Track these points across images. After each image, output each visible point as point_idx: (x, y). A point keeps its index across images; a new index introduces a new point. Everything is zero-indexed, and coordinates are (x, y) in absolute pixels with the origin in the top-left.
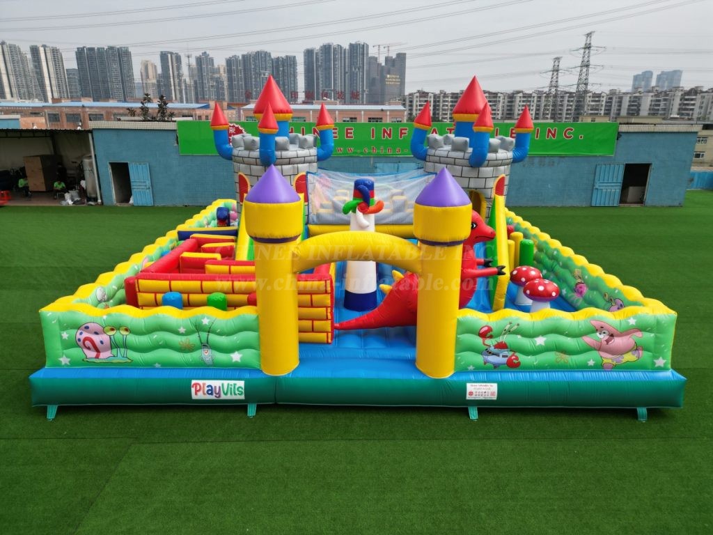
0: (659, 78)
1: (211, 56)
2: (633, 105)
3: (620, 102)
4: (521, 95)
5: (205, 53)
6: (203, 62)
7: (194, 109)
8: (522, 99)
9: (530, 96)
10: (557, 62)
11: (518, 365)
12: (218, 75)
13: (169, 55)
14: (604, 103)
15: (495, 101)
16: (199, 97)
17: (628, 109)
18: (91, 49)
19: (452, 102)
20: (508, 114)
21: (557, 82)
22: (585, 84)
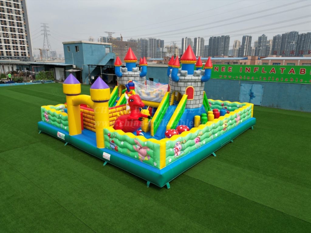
1: (266, 36)
5: (264, 35)
6: (262, 39)
7: (239, 60)
11: (117, 150)
12: (268, 44)
13: (247, 37)
16: (257, 54)
18: (215, 37)
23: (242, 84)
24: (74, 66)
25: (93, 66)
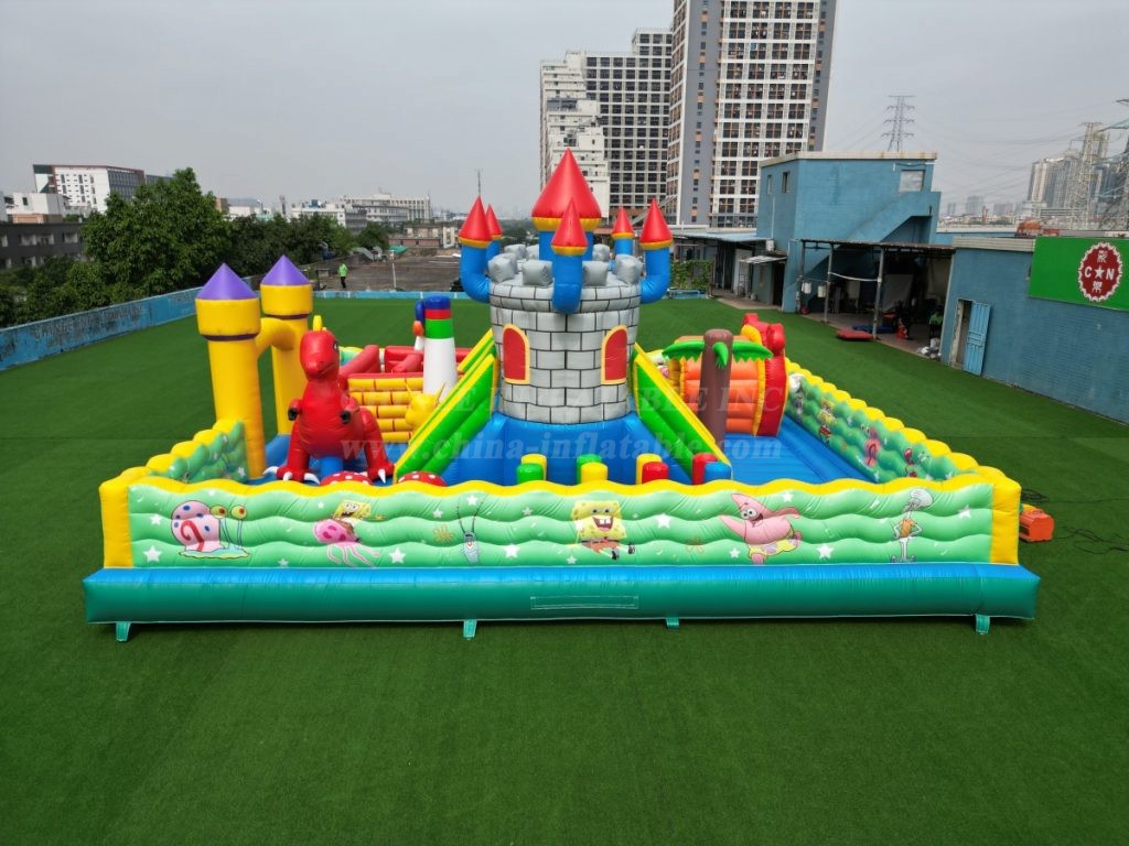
24: (770, 246)
25: (820, 245)
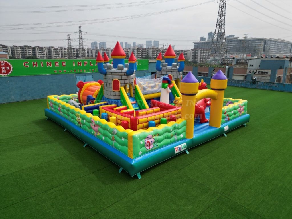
0: (99, 44)
2: (96, 54)
3: (92, 53)
4: (53, 48)
8: (54, 50)
9: (57, 49)
10: (69, 36)
14: (86, 53)
15: (42, 51)
17: (95, 55)
19: (21, 50)
20: (49, 56)
21: (70, 44)
22: (82, 45)
23: (77, 77)
